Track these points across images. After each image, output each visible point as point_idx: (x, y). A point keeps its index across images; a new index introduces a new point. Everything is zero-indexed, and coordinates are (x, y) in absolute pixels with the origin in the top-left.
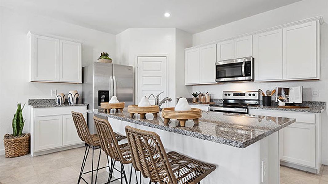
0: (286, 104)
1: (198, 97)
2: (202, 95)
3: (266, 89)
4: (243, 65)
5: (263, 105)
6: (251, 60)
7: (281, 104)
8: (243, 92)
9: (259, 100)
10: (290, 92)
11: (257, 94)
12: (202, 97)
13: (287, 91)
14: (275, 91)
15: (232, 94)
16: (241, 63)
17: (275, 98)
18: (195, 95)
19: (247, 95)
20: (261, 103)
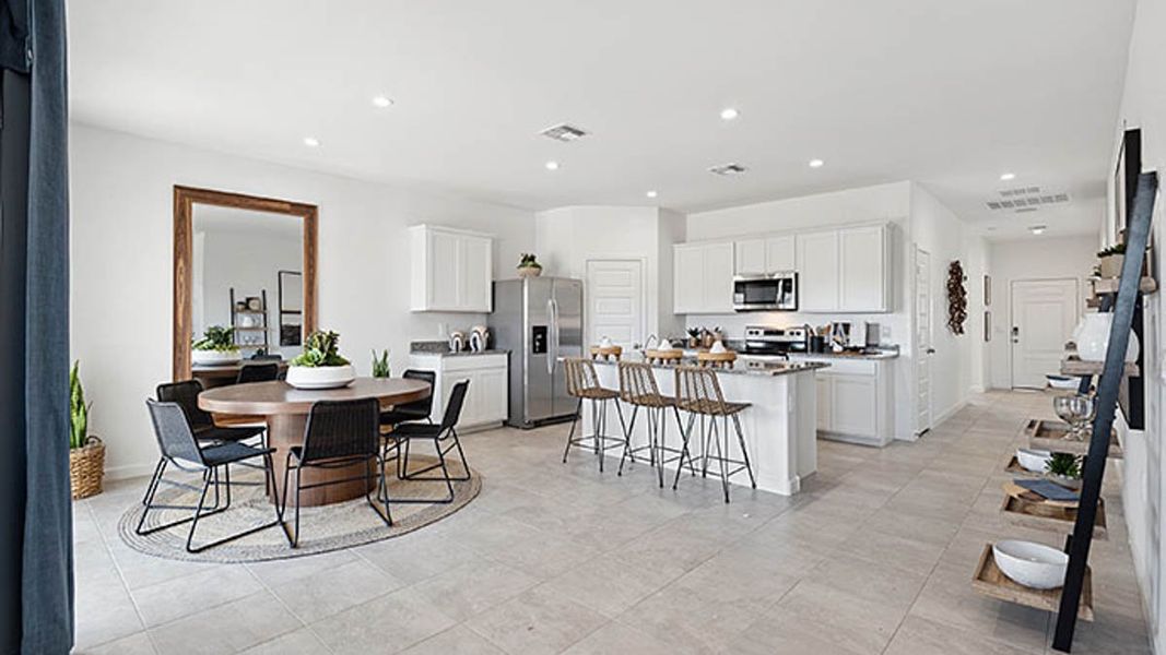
0: (845, 349)
1: (699, 336)
2: (708, 333)
3: (816, 324)
4: (781, 283)
5: (812, 351)
6: (792, 276)
7: (837, 348)
8: (780, 328)
9: (806, 343)
10: (851, 329)
11: (803, 332)
12: (709, 337)
13: (847, 327)
14: (829, 327)
15: (762, 332)
16: (778, 281)
17: (829, 339)
18: (694, 333)
19: (787, 333)
20: (809, 348)
